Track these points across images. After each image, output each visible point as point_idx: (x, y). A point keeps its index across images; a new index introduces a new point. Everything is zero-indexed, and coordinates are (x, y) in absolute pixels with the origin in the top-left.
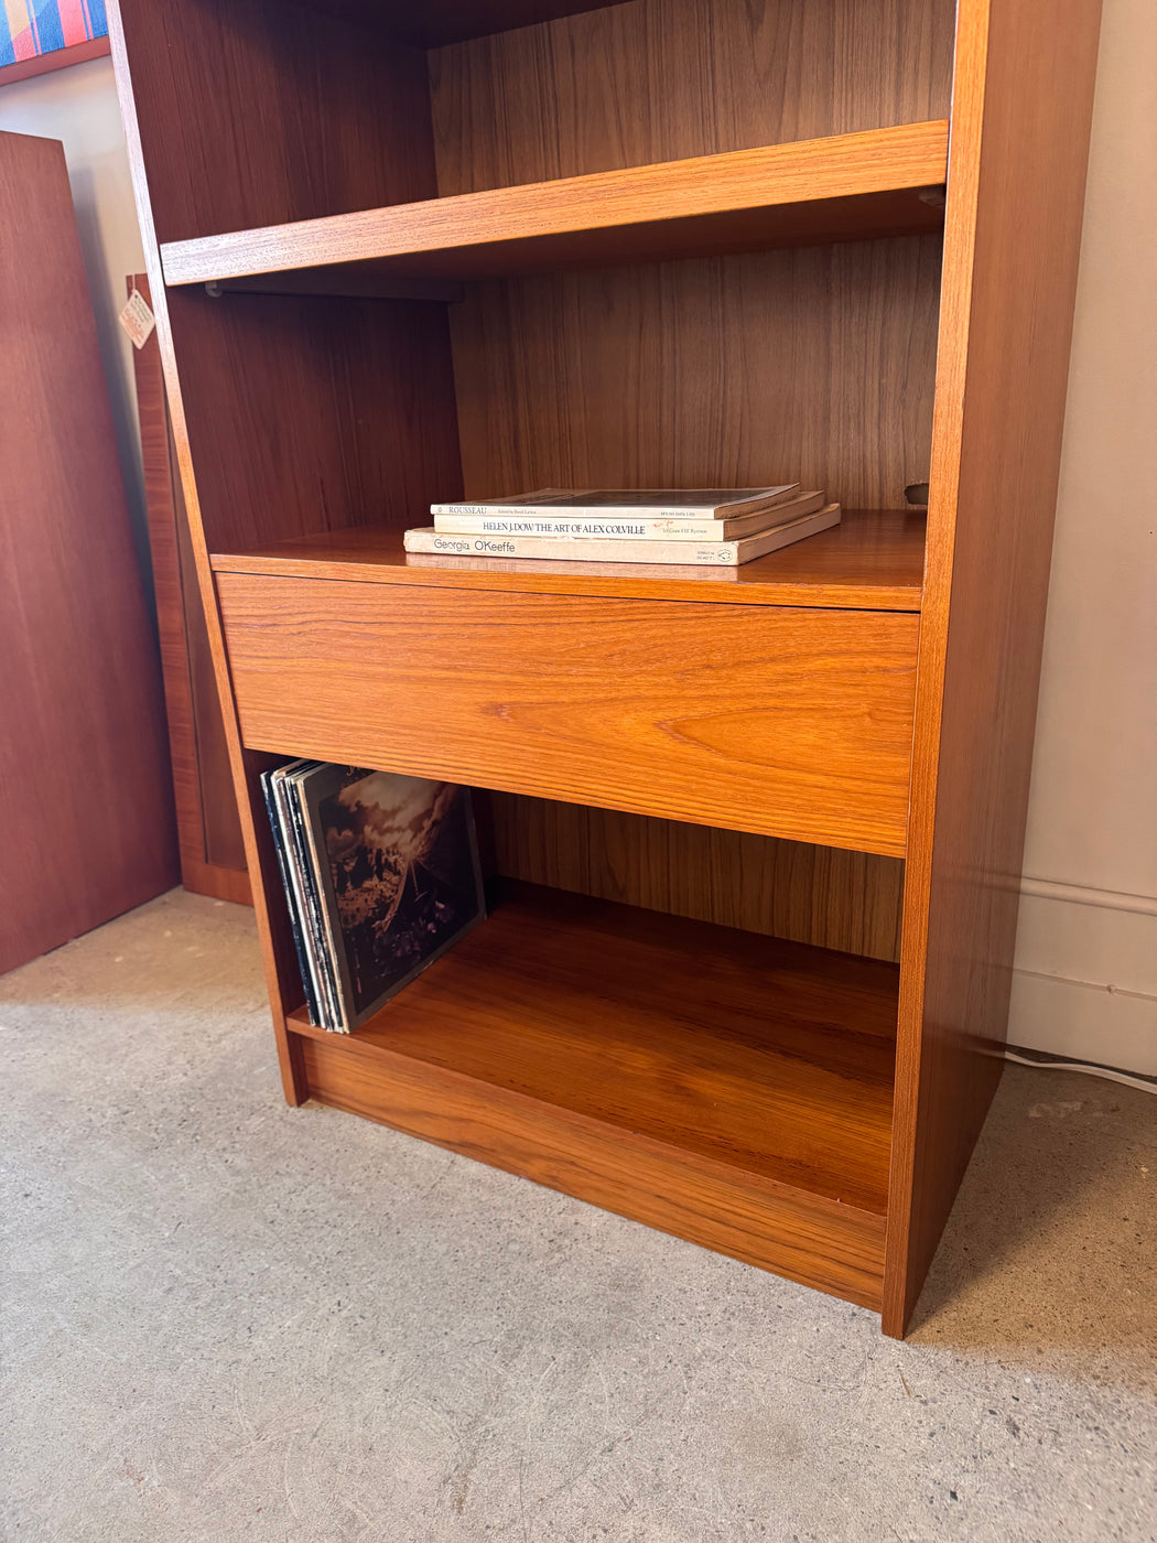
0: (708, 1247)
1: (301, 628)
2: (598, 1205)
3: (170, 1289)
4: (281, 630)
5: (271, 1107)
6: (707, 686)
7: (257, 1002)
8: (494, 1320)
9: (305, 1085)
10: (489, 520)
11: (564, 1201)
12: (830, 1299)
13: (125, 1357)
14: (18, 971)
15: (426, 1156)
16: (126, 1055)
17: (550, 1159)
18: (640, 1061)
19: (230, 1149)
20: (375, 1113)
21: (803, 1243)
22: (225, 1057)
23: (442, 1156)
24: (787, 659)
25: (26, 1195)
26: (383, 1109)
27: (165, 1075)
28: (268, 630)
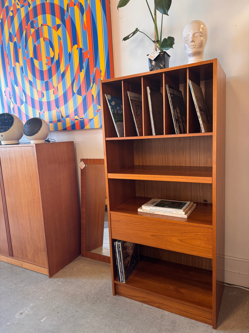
0: (185, 317)
1: (124, 222)
2: (167, 311)
3: (105, 326)
4: (120, 222)
5: (111, 296)
6: (185, 235)
8: (156, 329)
9: (116, 292)
10: (150, 208)
11: (162, 310)
12: (204, 324)
14: (58, 272)
15: (138, 304)
16: (83, 287)
17: (159, 303)
18: (171, 287)
19: (106, 303)
21: (200, 315)
22: (100, 287)
23: (140, 304)
24: (196, 232)
25: (77, 312)
26: (130, 296)
27: (91, 291)
28: (118, 222)
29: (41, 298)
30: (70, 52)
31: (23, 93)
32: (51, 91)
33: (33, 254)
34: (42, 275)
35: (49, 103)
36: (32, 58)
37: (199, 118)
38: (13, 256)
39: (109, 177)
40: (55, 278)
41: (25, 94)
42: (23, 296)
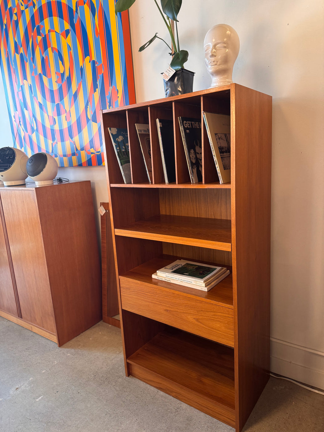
0: (205, 413)
1: (134, 291)
2: (185, 403)
3: (106, 414)
4: (130, 290)
5: (123, 377)
6: (202, 314)
7: (119, 351)
8: (165, 425)
9: (130, 373)
10: (166, 275)
11: (179, 402)
12: (227, 426)
13: (99, 427)
14: (71, 341)
15: (153, 390)
16: (94, 363)
17: (176, 393)
18: (194, 374)
19: (115, 385)
20: (143, 380)
21: (222, 414)
22: (113, 364)
23: (156, 390)
24: (214, 312)
25: (79, 393)
26: (144, 379)
27: (102, 368)
28: (128, 290)
29: (44, 371)
30: (81, 66)
31: (34, 119)
32: (63, 116)
33: (42, 318)
34: (52, 343)
35: (61, 131)
36: (40, 74)
37: (217, 164)
38: (22, 318)
39: (117, 234)
40: (65, 348)
41: (36, 120)
42: (25, 367)
